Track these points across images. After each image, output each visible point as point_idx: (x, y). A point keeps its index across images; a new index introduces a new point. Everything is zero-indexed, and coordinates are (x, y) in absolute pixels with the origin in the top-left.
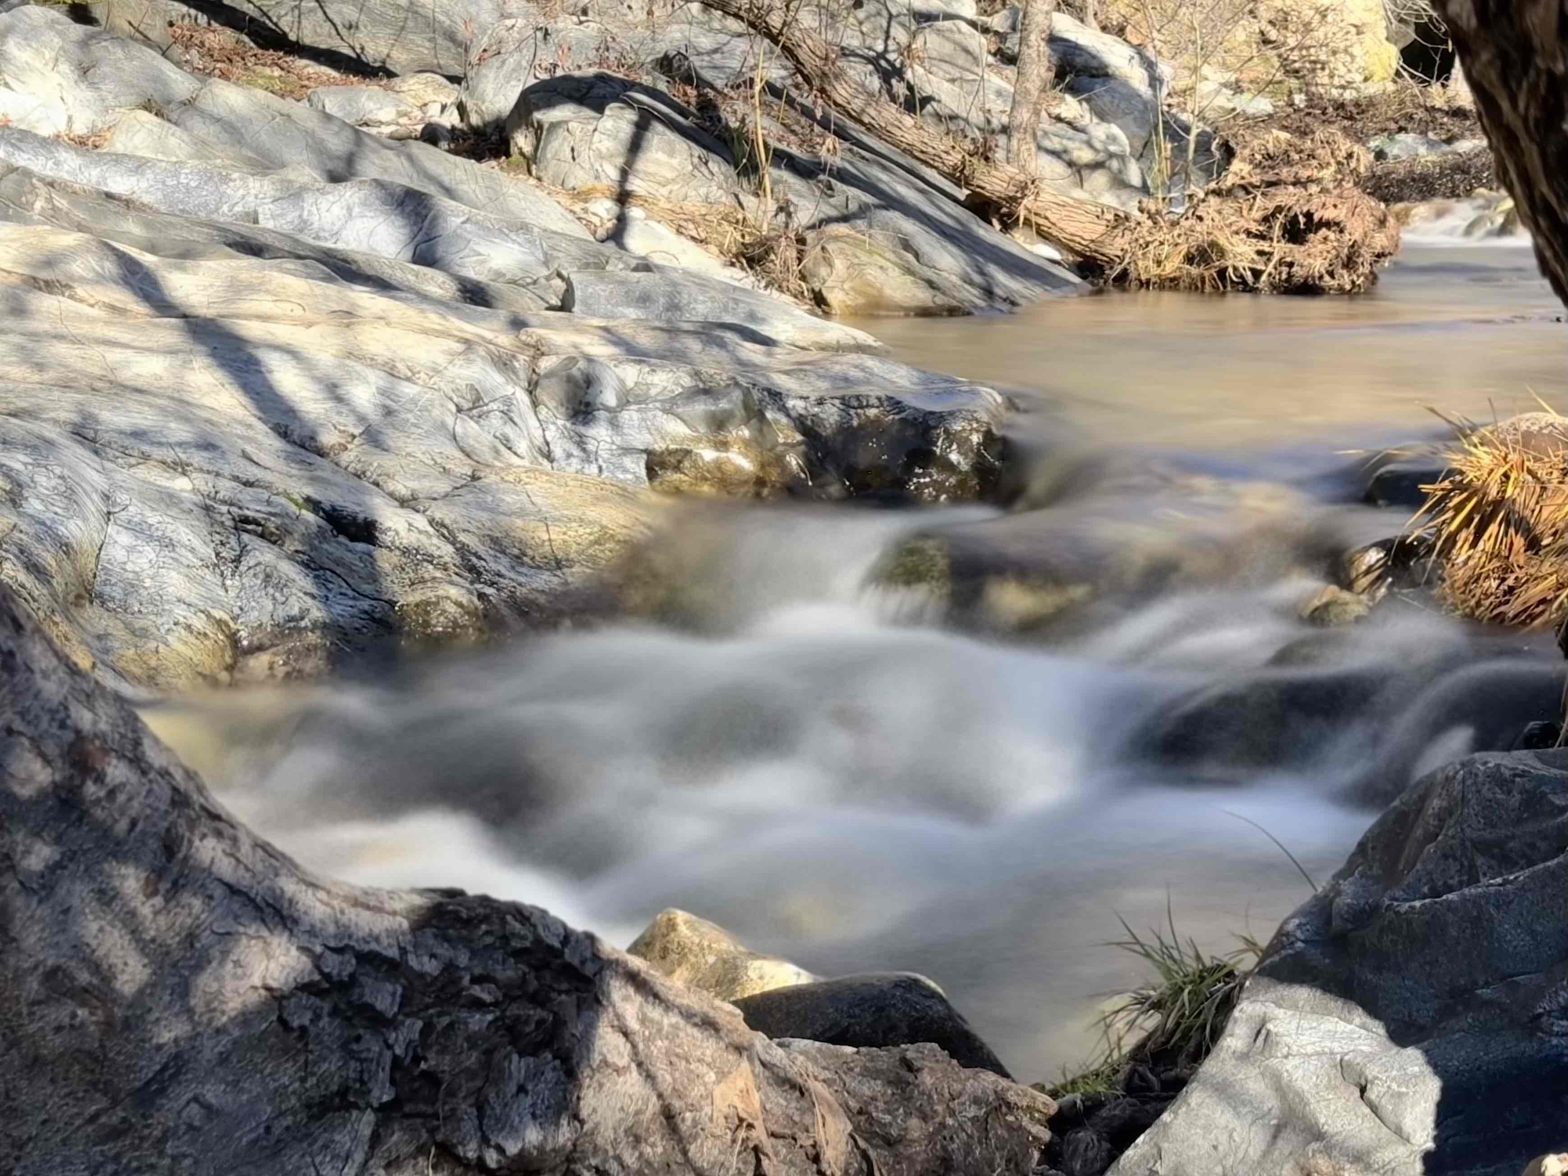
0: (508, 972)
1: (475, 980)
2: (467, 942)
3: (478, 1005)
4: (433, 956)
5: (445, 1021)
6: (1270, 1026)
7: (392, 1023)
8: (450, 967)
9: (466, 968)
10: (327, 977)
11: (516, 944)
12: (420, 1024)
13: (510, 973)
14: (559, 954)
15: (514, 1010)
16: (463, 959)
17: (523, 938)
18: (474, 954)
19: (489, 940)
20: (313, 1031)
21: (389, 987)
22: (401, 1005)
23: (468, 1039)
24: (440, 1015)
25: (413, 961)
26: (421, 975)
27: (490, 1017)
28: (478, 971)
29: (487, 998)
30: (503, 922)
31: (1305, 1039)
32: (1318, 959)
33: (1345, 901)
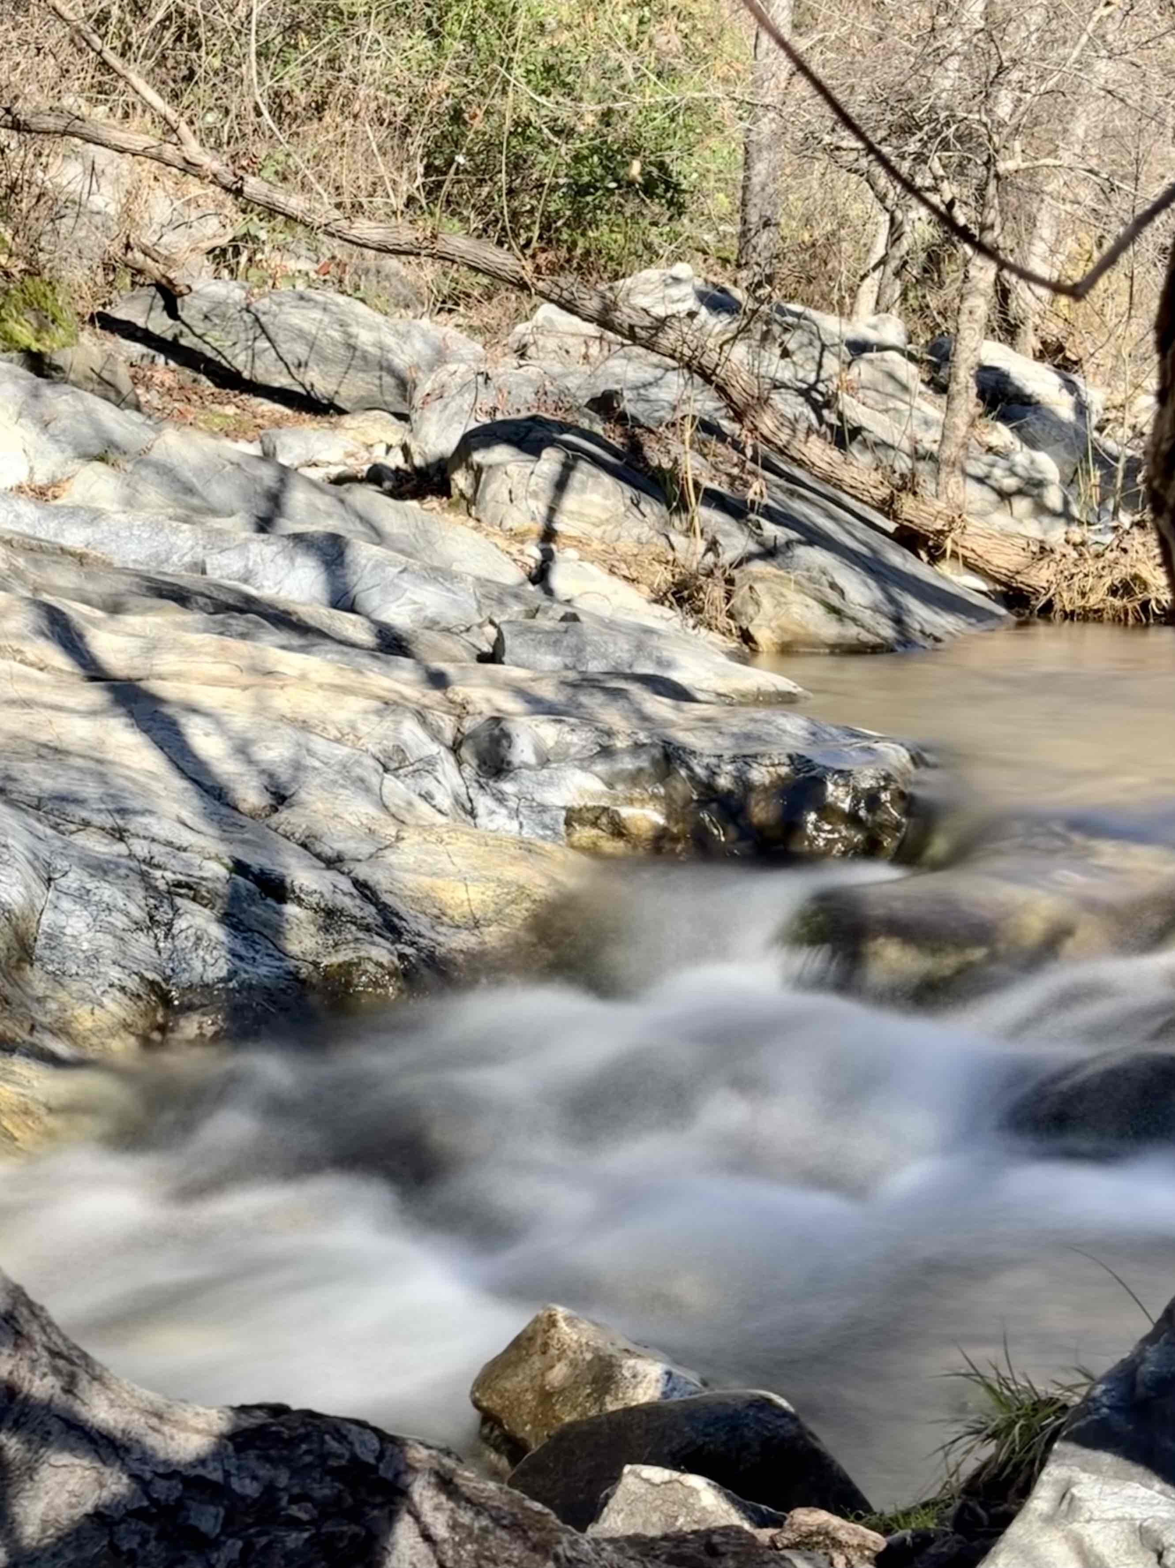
0: (323, 1490)
1: (294, 1500)
2: (286, 1461)
3: (295, 1524)
4: (255, 1478)
5: (264, 1540)
6: (1074, 1490)
7: (216, 1544)
8: (270, 1489)
9: (285, 1489)
10: (154, 1502)
11: (333, 1463)
12: (240, 1544)
13: (327, 1492)
14: (375, 1469)
15: (328, 1527)
16: (283, 1479)
17: (340, 1457)
18: (295, 1473)
19: (308, 1459)
20: (141, 1553)
21: (212, 1509)
22: (224, 1526)
23: (285, 1556)
24: (259, 1534)
25: (235, 1484)
26: (243, 1498)
27: (306, 1535)
28: (296, 1490)
29: (304, 1516)
30: (323, 1442)
31: (1106, 1505)
32: (1123, 1424)
33: (1148, 1368)
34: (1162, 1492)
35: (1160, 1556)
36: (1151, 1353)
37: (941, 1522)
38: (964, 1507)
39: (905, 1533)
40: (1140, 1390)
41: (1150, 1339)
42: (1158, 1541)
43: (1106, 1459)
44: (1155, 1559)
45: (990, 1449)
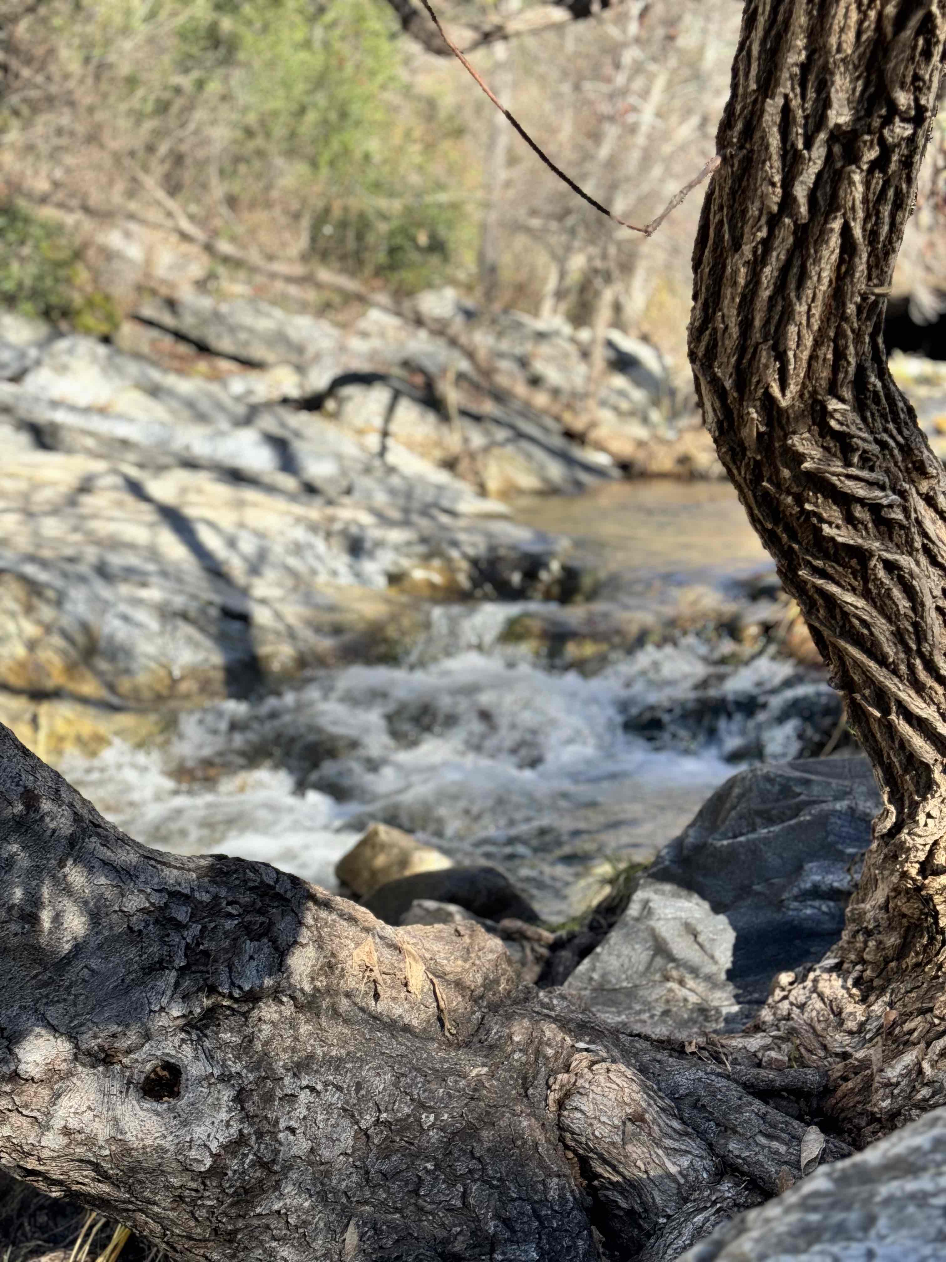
0: (245, 899)
1: (229, 903)
2: (225, 884)
3: (230, 916)
4: (207, 892)
5: (213, 925)
6: (651, 904)
7: (186, 927)
8: (216, 897)
9: (225, 898)
10: (153, 904)
11: (251, 884)
12: (200, 927)
13: (247, 899)
14: (273, 888)
15: (248, 918)
16: (223, 893)
17: (255, 881)
18: (229, 889)
19: (237, 882)
20: (145, 932)
21: (184, 908)
22: (191, 917)
23: (224, 934)
24: (210, 922)
25: (197, 895)
26: (201, 902)
27: (236, 922)
28: (230, 899)
29: (234, 912)
30: (245, 873)
31: (667, 911)
32: (677, 870)
33: (690, 840)
34: (697, 904)
35: (696, 937)
36: (691, 832)
37: (582, 926)
38: (593, 920)
39: (563, 933)
40: (685, 852)
41: (691, 826)
42: (695, 929)
43: (668, 887)
44: (692, 938)
45: (607, 890)
